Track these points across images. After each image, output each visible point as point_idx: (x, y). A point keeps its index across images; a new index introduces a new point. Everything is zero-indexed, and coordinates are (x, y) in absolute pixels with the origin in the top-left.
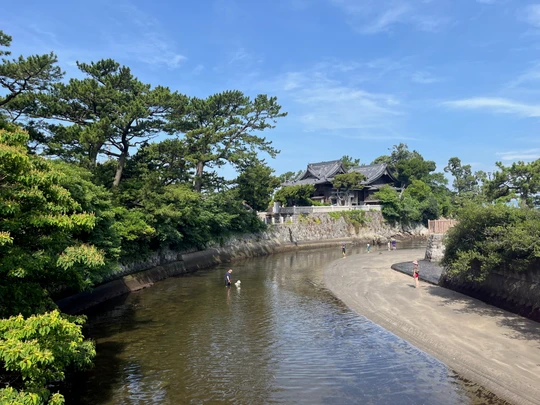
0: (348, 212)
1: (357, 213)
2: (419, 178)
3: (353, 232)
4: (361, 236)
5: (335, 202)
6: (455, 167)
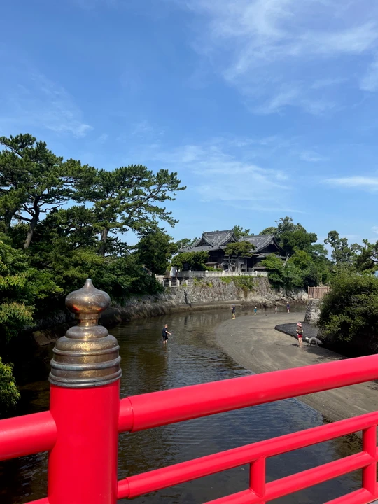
0: (238, 277)
1: (246, 278)
2: (302, 249)
3: (242, 295)
4: (249, 300)
5: (226, 268)
6: (334, 240)
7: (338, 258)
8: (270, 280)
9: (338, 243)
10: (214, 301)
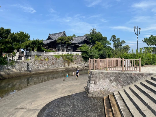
0: (64, 55)
1: (70, 56)
2: (99, 42)
3: (66, 64)
4: (70, 67)
5: (59, 50)
6: (114, 39)
7: (116, 47)
8: (82, 56)
9: (116, 40)
10: (48, 68)
